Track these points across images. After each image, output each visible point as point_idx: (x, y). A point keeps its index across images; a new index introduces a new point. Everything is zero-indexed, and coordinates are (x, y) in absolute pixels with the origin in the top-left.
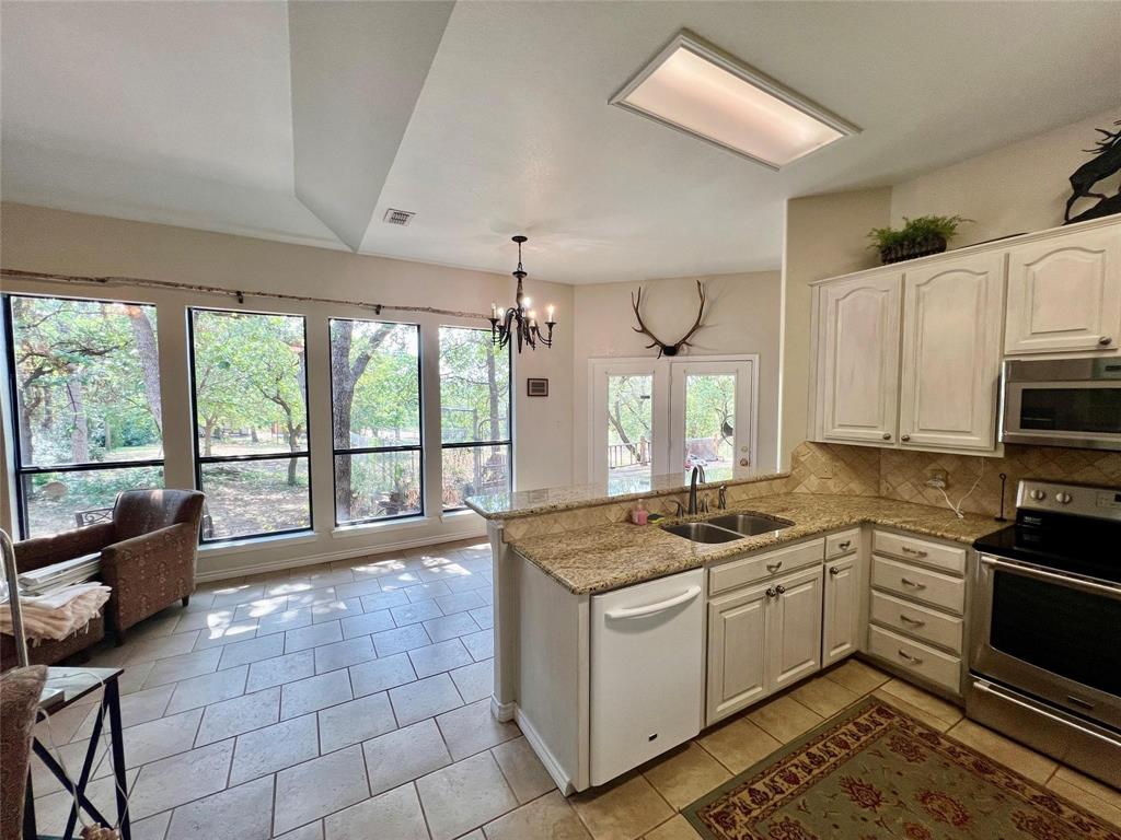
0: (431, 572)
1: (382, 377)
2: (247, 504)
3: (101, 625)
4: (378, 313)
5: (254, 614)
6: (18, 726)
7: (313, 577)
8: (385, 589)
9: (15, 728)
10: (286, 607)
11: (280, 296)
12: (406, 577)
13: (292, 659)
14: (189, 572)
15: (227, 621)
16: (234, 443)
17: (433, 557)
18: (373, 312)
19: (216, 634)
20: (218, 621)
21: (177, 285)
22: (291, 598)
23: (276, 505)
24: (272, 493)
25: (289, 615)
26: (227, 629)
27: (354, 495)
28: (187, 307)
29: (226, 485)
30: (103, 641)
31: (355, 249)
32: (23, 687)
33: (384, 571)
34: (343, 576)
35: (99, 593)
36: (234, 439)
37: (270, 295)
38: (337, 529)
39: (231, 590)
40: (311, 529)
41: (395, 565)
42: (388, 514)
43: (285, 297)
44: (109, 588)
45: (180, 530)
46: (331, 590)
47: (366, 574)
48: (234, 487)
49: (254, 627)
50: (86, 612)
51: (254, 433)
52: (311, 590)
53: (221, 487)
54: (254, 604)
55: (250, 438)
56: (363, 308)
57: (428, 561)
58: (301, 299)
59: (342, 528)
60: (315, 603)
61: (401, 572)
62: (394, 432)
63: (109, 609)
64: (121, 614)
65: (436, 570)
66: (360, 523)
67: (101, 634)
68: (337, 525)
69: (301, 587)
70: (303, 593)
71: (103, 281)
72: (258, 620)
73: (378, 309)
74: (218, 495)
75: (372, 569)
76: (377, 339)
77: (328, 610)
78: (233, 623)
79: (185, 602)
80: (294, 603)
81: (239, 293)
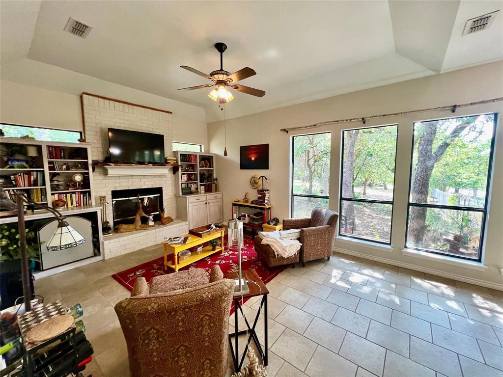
0: (480, 312)
1: (464, 156)
2: (373, 218)
3: (298, 257)
4: (453, 111)
5: (351, 279)
6: (219, 303)
7: (386, 272)
8: (432, 305)
9: (218, 304)
10: (366, 284)
11: (384, 115)
12: (453, 305)
13: (358, 318)
14: (330, 247)
15: (340, 276)
16: (376, 189)
17: (485, 298)
18: (450, 112)
19: (333, 281)
20: (336, 274)
21: (338, 121)
22: (371, 279)
23: (386, 222)
24: (385, 215)
25: (366, 289)
26: (337, 281)
27: (428, 228)
28: (342, 130)
29: (367, 207)
30: (299, 263)
31: (438, 71)
32: (222, 289)
33: (435, 290)
34: (406, 280)
35: (298, 245)
36: (377, 187)
37: (379, 116)
38: (405, 250)
39: (347, 261)
40: (390, 244)
41: (444, 288)
42: (449, 251)
43: (387, 115)
44: (301, 245)
45: (327, 228)
46: (393, 286)
47: (420, 285)
48: (370, 209)
49: (348, 286)
50: (292, 251)
51: (385, 186)
52: (382, 279)
53: (365, 208)
54: (353, 273)
55: (383, 187)
56: (440, 110)
57: (478, 300)
58: (395, 114)
59: (409, 250)
60: (382, 290)
61: (449, 298)
62: (472, 192)
63: (301, 252)
64: (304, 256)
65: (486, 313)
66: (423, 251)
67: (298, 260)
68: (406, 247)
69: (378, 275)
70: (378, 279)
71: (315, 125)
72: (351, 283)
73: (454, 109)
74: (363, 211)
75: (426, 284)
76: (456, 133)
77: (388, 298)
78: (341, 279)
79: (328, 259)
80: (372, 284)
81: (363, 119)
